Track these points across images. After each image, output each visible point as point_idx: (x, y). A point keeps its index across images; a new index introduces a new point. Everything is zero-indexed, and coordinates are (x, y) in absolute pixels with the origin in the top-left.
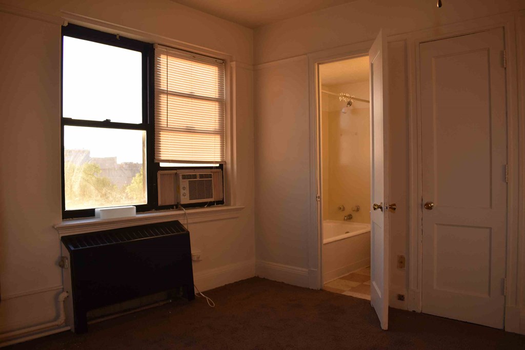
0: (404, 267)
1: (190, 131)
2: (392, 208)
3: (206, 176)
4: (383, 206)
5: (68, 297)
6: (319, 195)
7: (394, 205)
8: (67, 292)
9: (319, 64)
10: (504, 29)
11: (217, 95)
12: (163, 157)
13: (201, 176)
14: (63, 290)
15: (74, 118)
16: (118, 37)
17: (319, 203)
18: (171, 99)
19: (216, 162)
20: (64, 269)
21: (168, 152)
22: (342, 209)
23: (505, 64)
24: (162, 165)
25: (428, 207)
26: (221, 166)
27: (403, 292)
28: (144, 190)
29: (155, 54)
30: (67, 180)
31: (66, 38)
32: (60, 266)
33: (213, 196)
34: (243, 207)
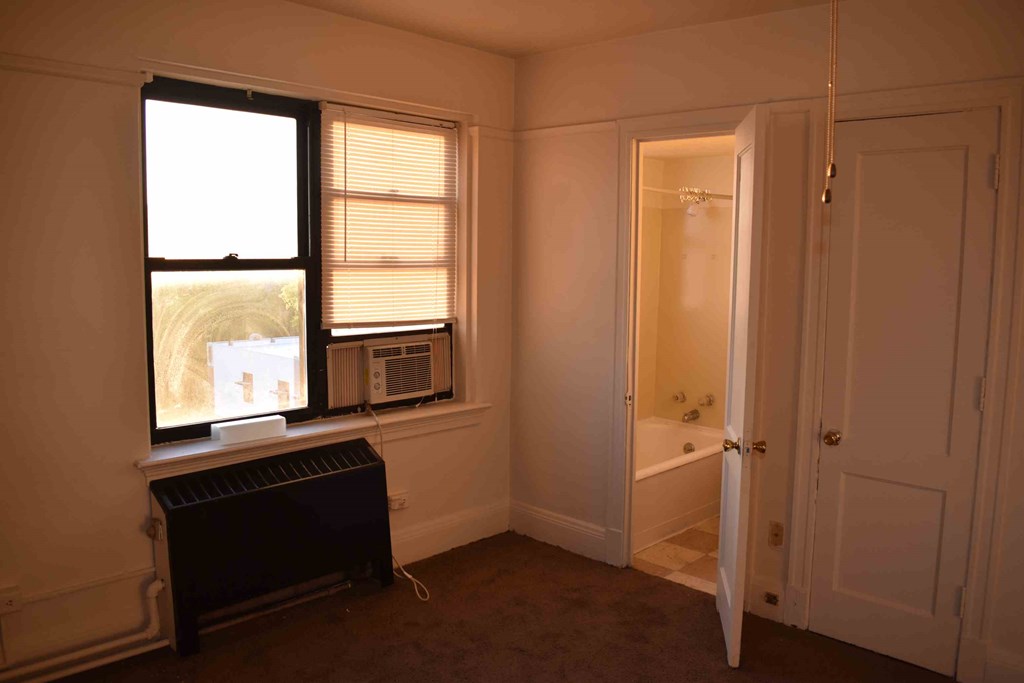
0: (781, 544)
1: (389, 264)
2: (760, 448)
3: (419, 349)
4: (741, 445)
5: (164, 588)
6: (630, 393)
7: (763, 443)
8: (162, 580)
9: (638, 141)
10: (1000, 111)
11: (443, 192)
12: (337, 318)
13: (410, 350)
14: (155, 578)
15: (169, 256)
16: (249, 94)
17: (630, 408)
18: (352, 206)
19: (439, 321)
20: (156, 542)
21: (347, 308)
22: (680, 398)
23: (996, 182)
24: (335, 333)
25: (831, 440)
26: (448, 328)
27: (776, 590)
28: (302, 381)
29: (323, 122)
30: (158, 373)
31: (150, 104)
32: (149, 536)
33: (433, 385)
34: (488, 405)
